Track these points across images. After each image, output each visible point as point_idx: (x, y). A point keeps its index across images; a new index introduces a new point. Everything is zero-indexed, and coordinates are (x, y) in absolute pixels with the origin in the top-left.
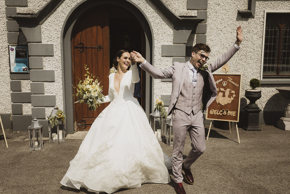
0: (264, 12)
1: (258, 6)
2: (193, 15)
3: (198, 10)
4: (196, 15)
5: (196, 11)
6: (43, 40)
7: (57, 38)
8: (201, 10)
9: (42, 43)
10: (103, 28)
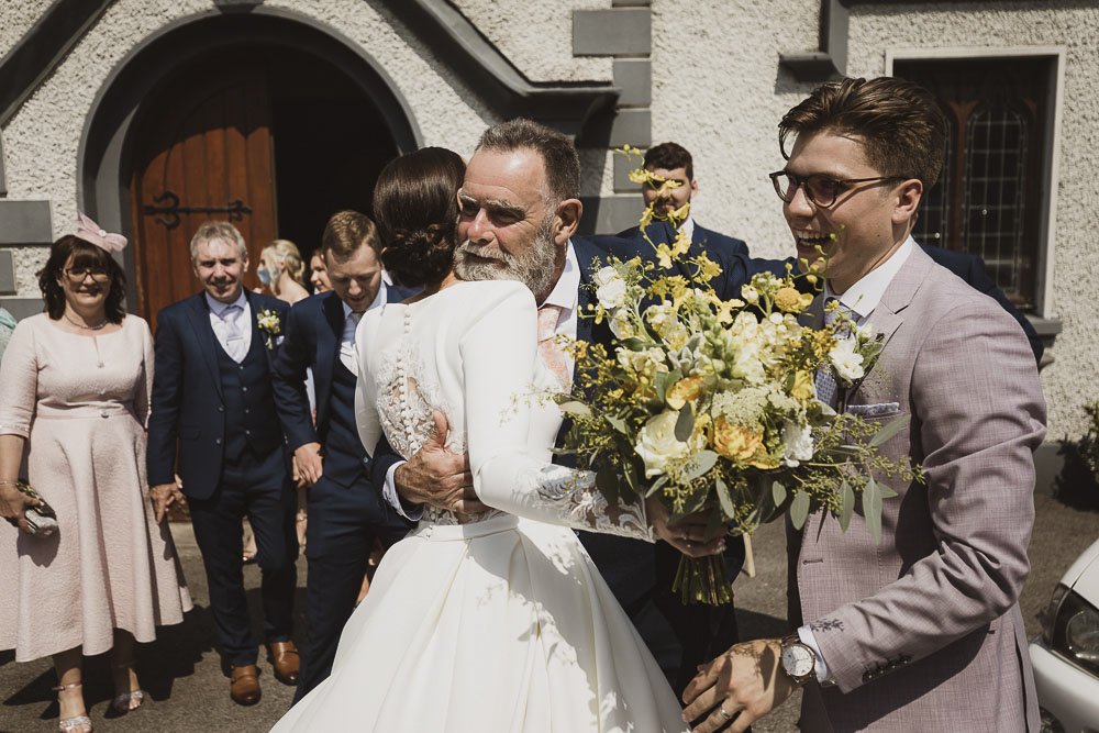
0: (884, 56)
1: (860, 34)
2: (597, 77)
3: (615, 56)
4: (608, 76)
5: (608, 62)
6: (13, 185)
7: (64, 176)
8: (627, 56)
9: (10, 197)
10: (251, 137)
